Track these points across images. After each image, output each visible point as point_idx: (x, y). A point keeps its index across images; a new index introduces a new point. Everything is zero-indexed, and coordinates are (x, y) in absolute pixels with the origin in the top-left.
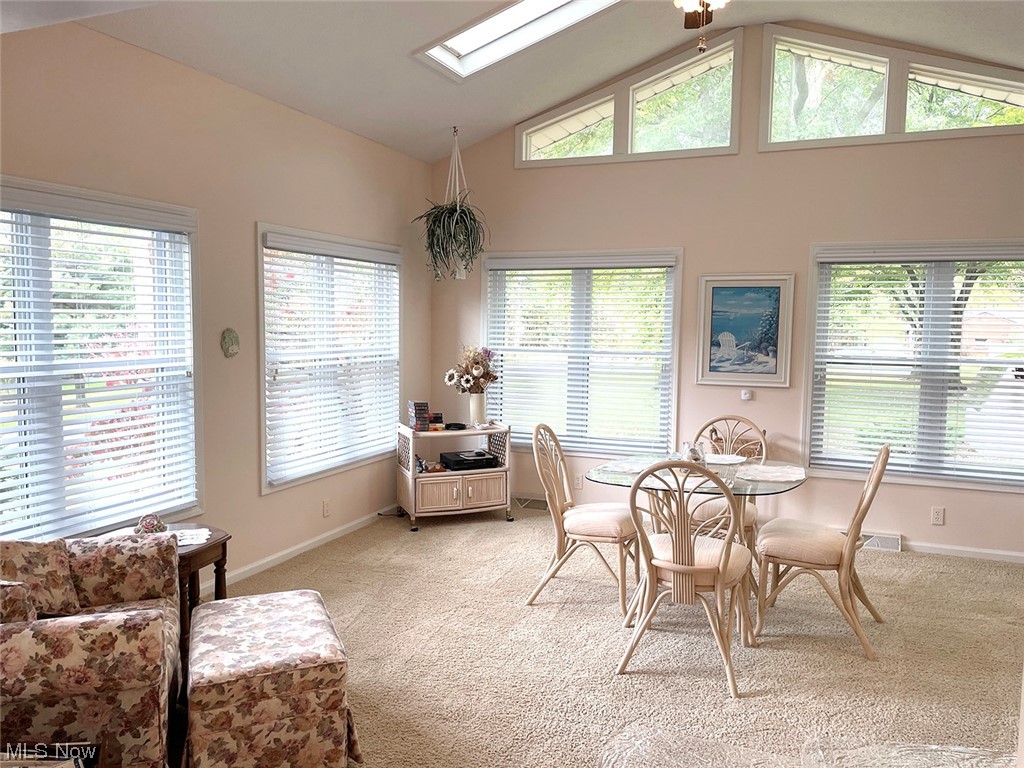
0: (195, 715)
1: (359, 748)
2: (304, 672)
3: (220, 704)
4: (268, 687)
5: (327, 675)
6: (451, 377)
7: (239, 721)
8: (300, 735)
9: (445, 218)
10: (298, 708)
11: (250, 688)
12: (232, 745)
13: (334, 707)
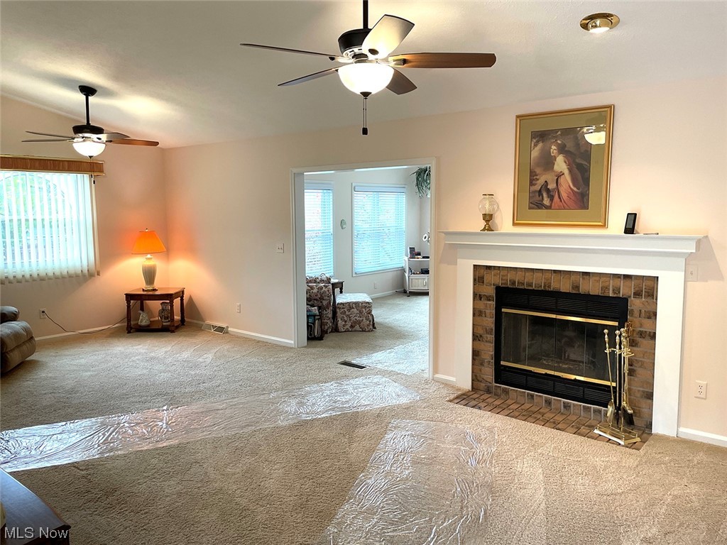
0: (338, 310)
1: (376, 325)
2: (362, 303)
3: (343, 308)
4: (354, 305)
5: (368, 305)
6: (425, 238)
7: (347, 313)
8: (361, 319)
9: (422, 174)
10: (361, 312)
11: (350, 306)
12: (346, 318)
13: (369, 313)
